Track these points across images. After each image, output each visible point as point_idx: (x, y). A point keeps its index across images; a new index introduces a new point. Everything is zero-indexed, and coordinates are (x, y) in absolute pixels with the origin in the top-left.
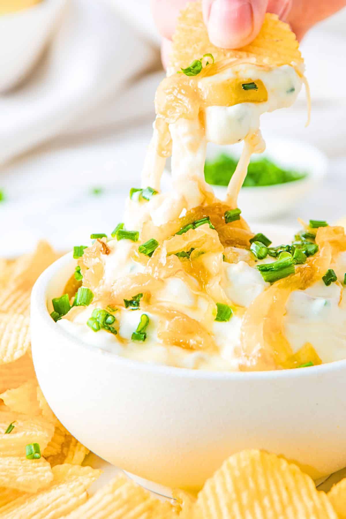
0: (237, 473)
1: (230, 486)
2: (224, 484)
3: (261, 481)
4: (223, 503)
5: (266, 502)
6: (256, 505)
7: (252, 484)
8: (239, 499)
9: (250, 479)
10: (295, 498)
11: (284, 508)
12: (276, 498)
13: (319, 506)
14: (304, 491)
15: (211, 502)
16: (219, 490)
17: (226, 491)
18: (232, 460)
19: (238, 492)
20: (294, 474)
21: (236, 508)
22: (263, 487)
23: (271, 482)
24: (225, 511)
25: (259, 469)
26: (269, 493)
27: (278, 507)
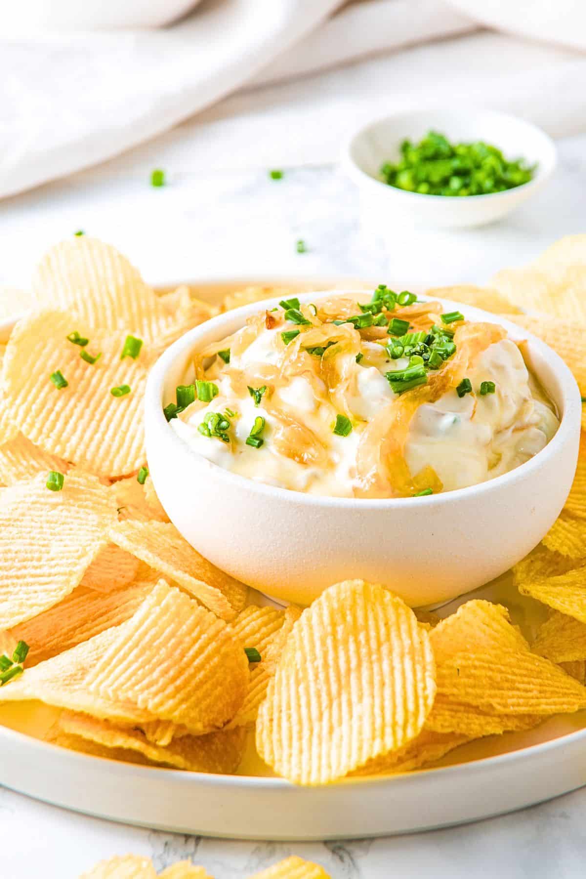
0: (336, 605)
1: (326, 619)
2: (321, 616)
3: (360, 614)
4: (317, 635)
5: (362, 637)
6: (351, 639)
7: (349, 618)
8: (334, 634)
9: (348, 612)
10: (393, 634)
11: (379, 645)
12: (373, 634)
13: (417, 646)
14: (404, 627)
15: (305, 633)
16: (315, 620)
17: (321, 622)
18: (332, 590)
19: (334, 624)
20: (396, 606)
21: (329, 641)
22: (360, 621)
23: (371, 616)
24: (318, 644)
25: (360, 602)
26: (366, 628)
27: (373, 644)
